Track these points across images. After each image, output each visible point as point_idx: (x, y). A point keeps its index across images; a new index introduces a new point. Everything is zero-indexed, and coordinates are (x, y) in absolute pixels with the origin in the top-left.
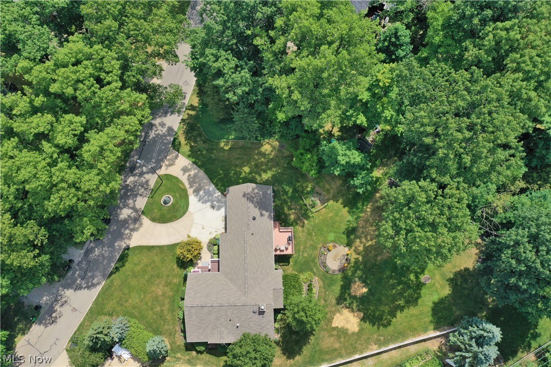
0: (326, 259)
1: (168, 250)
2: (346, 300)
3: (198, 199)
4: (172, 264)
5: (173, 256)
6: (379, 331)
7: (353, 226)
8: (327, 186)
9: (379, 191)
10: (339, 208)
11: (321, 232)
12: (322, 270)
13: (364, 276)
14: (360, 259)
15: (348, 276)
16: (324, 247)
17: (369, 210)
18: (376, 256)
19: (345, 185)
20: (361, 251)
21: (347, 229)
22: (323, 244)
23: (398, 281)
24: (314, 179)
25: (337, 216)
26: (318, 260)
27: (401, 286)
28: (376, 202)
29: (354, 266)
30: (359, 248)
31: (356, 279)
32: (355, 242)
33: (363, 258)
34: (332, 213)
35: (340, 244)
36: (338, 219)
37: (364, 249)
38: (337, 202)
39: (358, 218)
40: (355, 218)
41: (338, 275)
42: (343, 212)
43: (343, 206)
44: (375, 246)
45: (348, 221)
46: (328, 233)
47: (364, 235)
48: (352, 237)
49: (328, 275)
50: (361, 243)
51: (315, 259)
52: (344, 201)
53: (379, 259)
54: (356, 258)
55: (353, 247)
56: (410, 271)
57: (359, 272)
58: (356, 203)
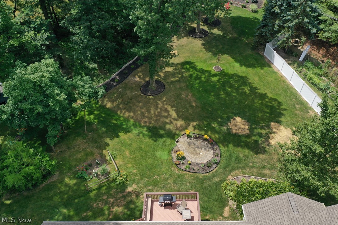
0: (198, 164)
2: (256, 141)
6: (288, 108)
7: (146, 131)
8: (79, 156)
9: (104, 104)
10: (118, 143)
11: (154, 168)
12: (215, 170)
13: (219, 120)
14: (195, 124)
15: (219, 138)
16: (179, 164)
17: (127, 114)
18: (192, 106)
19: (85, 134)
20: (183, 122)
21: (150, 137)
22: (174, 166)
23: (221, 91)
24: (61, 173)
25: (130, 145)
26: (199, 174)
27: (227, 88)
28: (118, 106)
29: (205, 130)
30: (179, 125)
31: (225, 128)
32: (170, 129)
33: (193, 120)
34: (124, 151)
35: (173, 146)
36: (135, 145)
37: (181, 120)
38: (108, 145)
39: (135, 125)
40: (134, 127)
41: (220, 150)
42: (126, 138)
43: (115, 138)
44: (177, 108)
45: (138, 135)
46: (156, 159)
47: (160, 119)
48: (162, 132)
49: (222, 162)
50: (171, 122)
51: (198, 177)
52: (108, 137)
53: (195, 104)
54: (193, 128)
55: (178, 132)
56: (208, 80)
57: (213, 125)
58: (116, 125)
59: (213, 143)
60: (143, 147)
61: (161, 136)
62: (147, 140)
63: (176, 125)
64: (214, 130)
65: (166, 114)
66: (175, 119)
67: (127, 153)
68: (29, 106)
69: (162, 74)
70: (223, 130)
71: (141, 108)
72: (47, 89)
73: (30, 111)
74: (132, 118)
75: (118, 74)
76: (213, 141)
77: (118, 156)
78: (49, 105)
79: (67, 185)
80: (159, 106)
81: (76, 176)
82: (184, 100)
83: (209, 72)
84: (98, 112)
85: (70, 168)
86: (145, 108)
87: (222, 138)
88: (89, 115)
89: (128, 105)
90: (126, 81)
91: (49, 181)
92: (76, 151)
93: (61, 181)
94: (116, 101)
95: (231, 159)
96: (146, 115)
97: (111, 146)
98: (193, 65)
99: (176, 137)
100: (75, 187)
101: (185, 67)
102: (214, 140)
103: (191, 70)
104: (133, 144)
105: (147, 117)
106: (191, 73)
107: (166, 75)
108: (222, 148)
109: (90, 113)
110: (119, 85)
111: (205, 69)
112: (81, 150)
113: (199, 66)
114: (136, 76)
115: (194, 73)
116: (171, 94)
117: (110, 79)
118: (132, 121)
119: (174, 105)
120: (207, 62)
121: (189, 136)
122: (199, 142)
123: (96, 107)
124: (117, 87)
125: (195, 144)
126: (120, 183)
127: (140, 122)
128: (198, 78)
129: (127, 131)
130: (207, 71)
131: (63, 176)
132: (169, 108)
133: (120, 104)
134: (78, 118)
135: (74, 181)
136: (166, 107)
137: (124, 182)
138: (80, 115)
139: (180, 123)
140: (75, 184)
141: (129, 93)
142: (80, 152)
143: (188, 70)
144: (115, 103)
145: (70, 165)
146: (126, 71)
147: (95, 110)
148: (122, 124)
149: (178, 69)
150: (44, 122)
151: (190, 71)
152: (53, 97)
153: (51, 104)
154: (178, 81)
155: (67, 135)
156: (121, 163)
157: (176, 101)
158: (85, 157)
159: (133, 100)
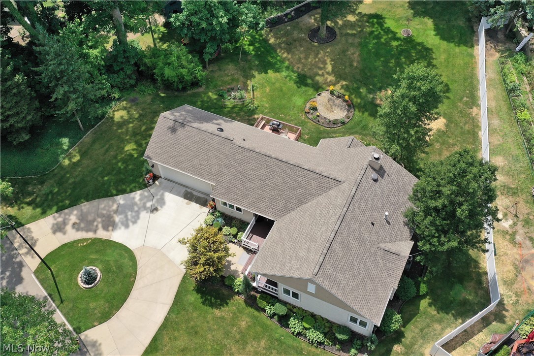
0: (325, 118)
1: (179, 313)
3: (123, 228)
4: (209, 317)
5: (195, 309)
6: (452, 98)
7: (295, 76)
8: (227, 79)
9: (268, 38)
10: (263, 78)
11: (285, 108)
12: (337, 128)
13: (371, 87)
14: (344, 83)
15: (360, 104)
16: (308, 113)
17: (285, 55)
18: (351, 65)
19: (238, 62)
20: (334, 79)
21: (296, 82)
22: (304, 113)
23: (393, 58)
24: (207, 87)
25: (274, 84)
26: (321, 127)
27: (402, 57)
28: (279, 44)
29: (350, 92)
30: (329, 80)
31: (371, 96)
32: (318, 81)
33: (344, 80)
34: (266, 87)
35: (312, 97)
36: (277, 85)
37: (333, 75)
38: (255, 77)
39: (288, 68)
40: (286, 70)
41: (354, 114)
42: (273, 76)
43: (263, 74)
44: (335, 63)
45: (286, 78)
46: (290, 102)
47: (313, 69)
48: (309, 81)
49: (349, 124)
50: (323, 75)
51: (318, 128)
52: (257, 70)
53: (357, 64)
54: (340, 87)
55: (324, 86)
56: (387, 44)
57: (361, 90)
58: (269, 62)
59: (350, 106)
60: (284, 89)
61: (306, 85)
62: (292, 85)
63: (327, 79)
64: (359, 95)
65: (322, 66)
66: (328, 73)
67: (268, 89)
68: (197, 20)
69: (340, 22)
70: (368, 97)
71: (301, 53)
72: (215, 10)
73: (197, 24)
74: (288, 60)
75: (295, 10)
76: (352, 104)
77: (258, 89)
78: (212, 24)
79: (209, 97)
80: (320, 56)
81: (218, 93)
82: (348, 57)
83: (394, 33)
84: (259, 45)
85: (215, 86)
86: (304, 54)
87: (363, 104)
88: (249, 45)
89: (289, 46)
90: (300, 19)
91: (196, 90)
92: (225, 74)
93: (206, 93)
94: (280, 38)
95: (358, 125)
96: (303, 61)
97: (256, 79)
98: (382, 21)
99: (320, 90)
100: (215, 101)
101: (371, 20)
102: (354, 104)
103: (376, 26)
104: (277, 83)
105: (302, 63)
106: (374, 29)
107: (345, 25)
108: (357, 113)
109: (251, 43)
110: (290, 22)
111: (393, 29)
112: (230, 74)
113: (389, 23)
114: (313, 17)
115: (377, 31)
116: (337, 47)
117: (284, 13)
118: (287, 63)
119: (334, 59)
120: (401, 21)
121: (332, 93)
122: (339, 101)
123: (259, 39)
124: (288, 23)
125: (334, 102)
126: (250, 109)
127: (293, 67)
128: (378, 37)
129: (277, 70)
130: (393, 32)
131: (207, 90)
132: (328, 61)
133: (283, 43)
134: (238, 45)
135: (215, 97)
136: (326, 58)
137: (253, 110)
138: (241, 42)
139: (331, 78)
140: (215, 99)
141: (296, 34)
142: (228, 76)
143: (373, 24)
144: (278, 40)
145: (216, 84)
146: (304, 9)
147: (257, 42)
148: (276, 63)
149: (361, 21)
150: (205, 37)
151: (373, 27)
152: (217, 17)
153: (214, 23)
154: (354, 35)
155: (222, 58)
156: (259, 96)
157: (339, 55)
158: (230, 82)
159: (296, 42)
